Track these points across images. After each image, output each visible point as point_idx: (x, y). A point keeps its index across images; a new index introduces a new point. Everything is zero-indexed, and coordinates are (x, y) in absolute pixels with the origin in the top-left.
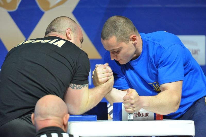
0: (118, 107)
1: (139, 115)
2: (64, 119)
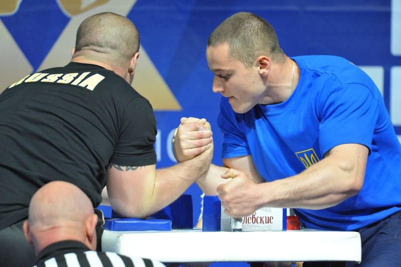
2: (88, 224)
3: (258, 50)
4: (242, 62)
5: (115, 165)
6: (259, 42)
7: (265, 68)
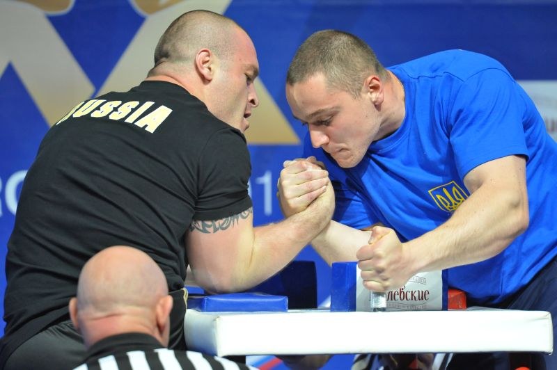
0: (344, 273)
1: (402, 296)
2: (159, 310)
7: (376, 92)
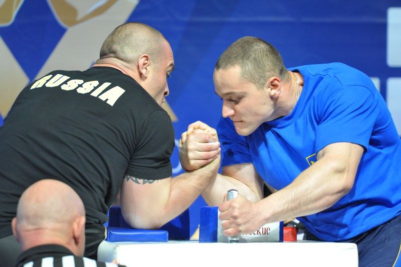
3: (269, 71)
4: (254, 83)
5: (132, 178)
6: (269, 64)
7: (275, 89)
